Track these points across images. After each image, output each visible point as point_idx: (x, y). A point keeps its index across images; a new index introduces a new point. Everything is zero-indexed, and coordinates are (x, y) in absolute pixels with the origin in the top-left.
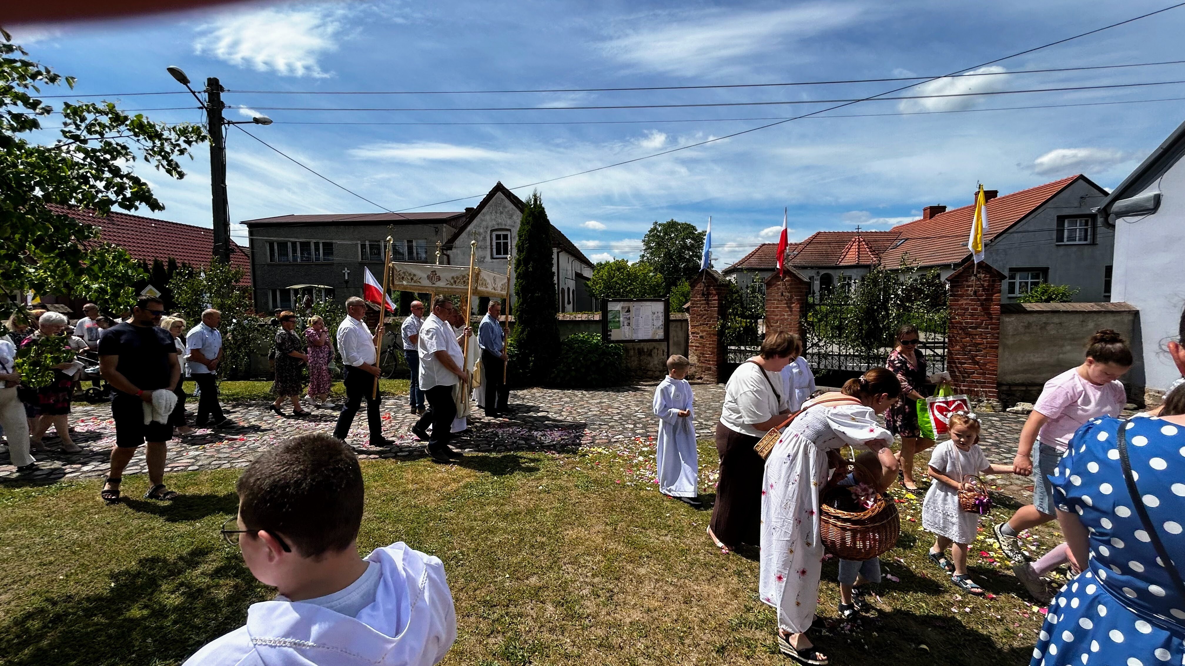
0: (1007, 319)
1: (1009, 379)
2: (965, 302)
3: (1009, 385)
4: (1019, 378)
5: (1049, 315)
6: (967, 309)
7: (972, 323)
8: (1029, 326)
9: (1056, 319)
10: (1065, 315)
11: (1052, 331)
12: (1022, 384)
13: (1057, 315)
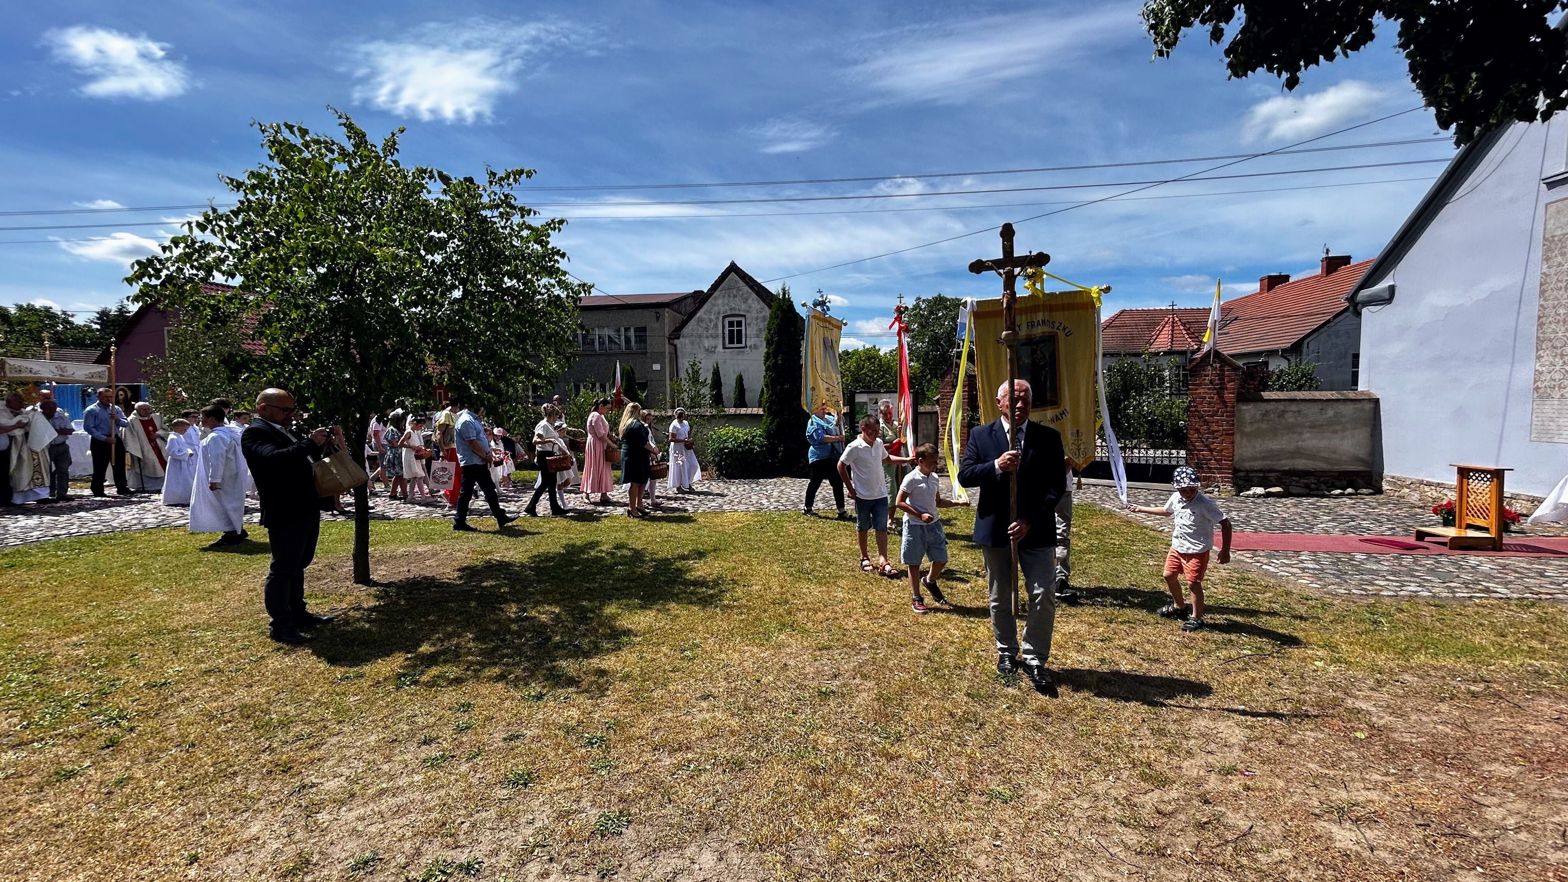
0: (1245, 407)
1: (1247, 465)
2: (1202, 391)
3: (1247, 471)
4: (1258, 464)
5: (1287, 403)
6: (1205, 398)
7: (1209, 411)
8: (1267, 413)
9: (1294, 407)
10: (1303, 404)
11: (1290, 418)
12: (1261, 471)
13: (1295, 403)
